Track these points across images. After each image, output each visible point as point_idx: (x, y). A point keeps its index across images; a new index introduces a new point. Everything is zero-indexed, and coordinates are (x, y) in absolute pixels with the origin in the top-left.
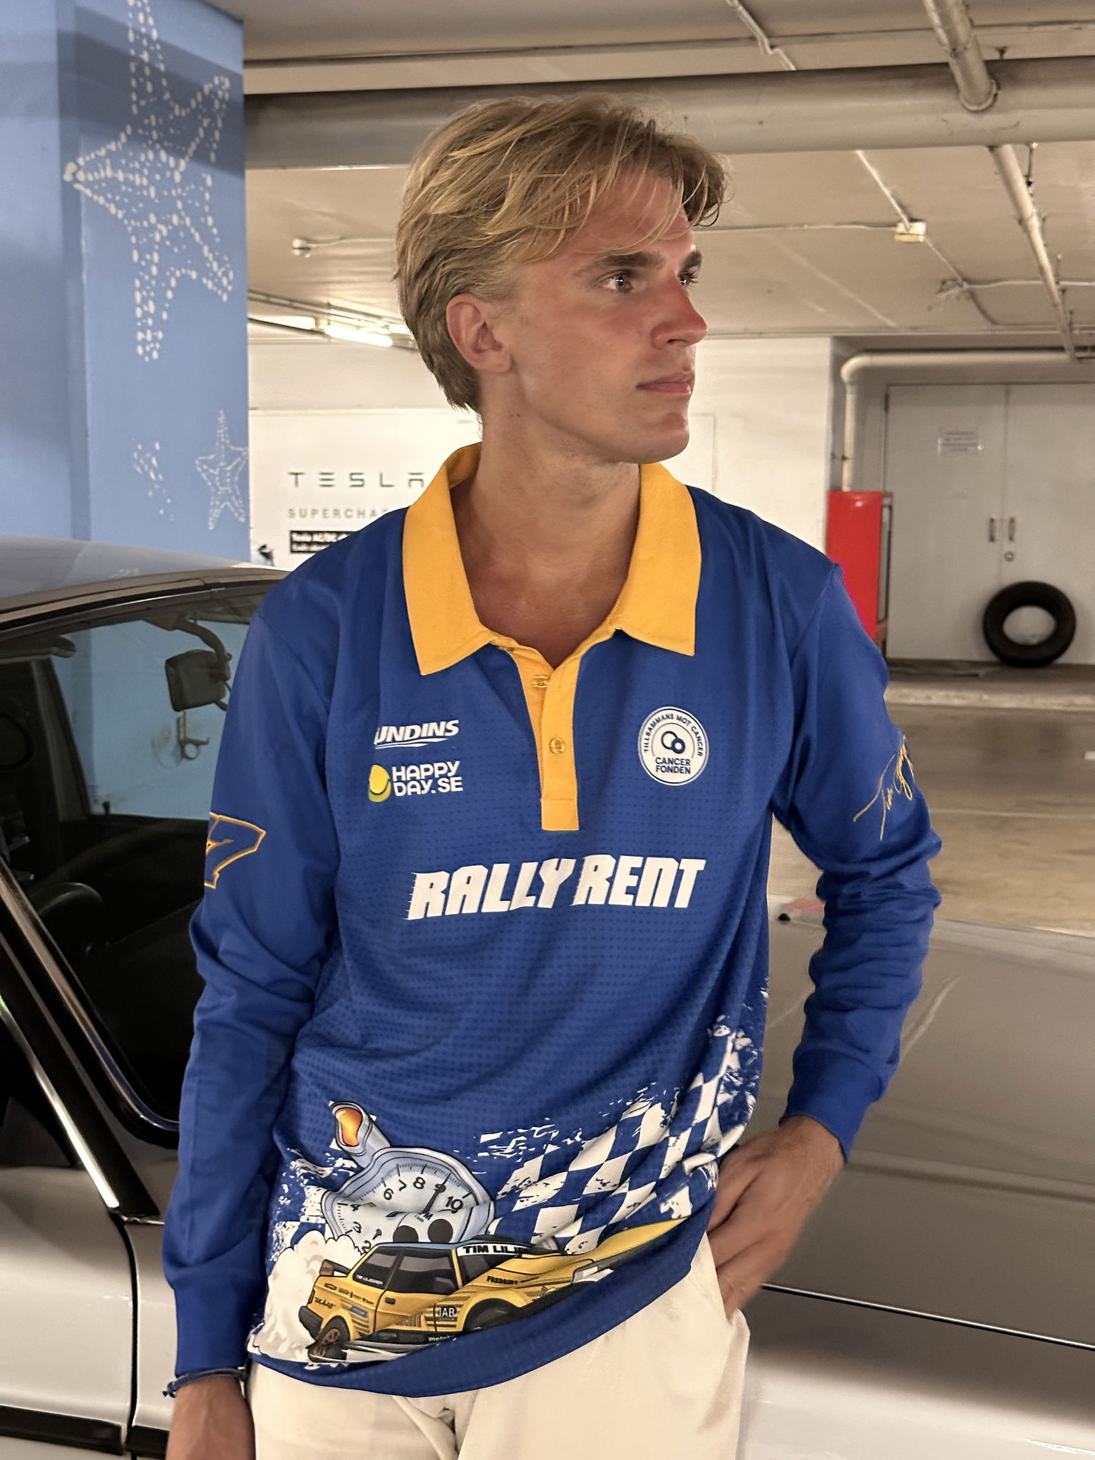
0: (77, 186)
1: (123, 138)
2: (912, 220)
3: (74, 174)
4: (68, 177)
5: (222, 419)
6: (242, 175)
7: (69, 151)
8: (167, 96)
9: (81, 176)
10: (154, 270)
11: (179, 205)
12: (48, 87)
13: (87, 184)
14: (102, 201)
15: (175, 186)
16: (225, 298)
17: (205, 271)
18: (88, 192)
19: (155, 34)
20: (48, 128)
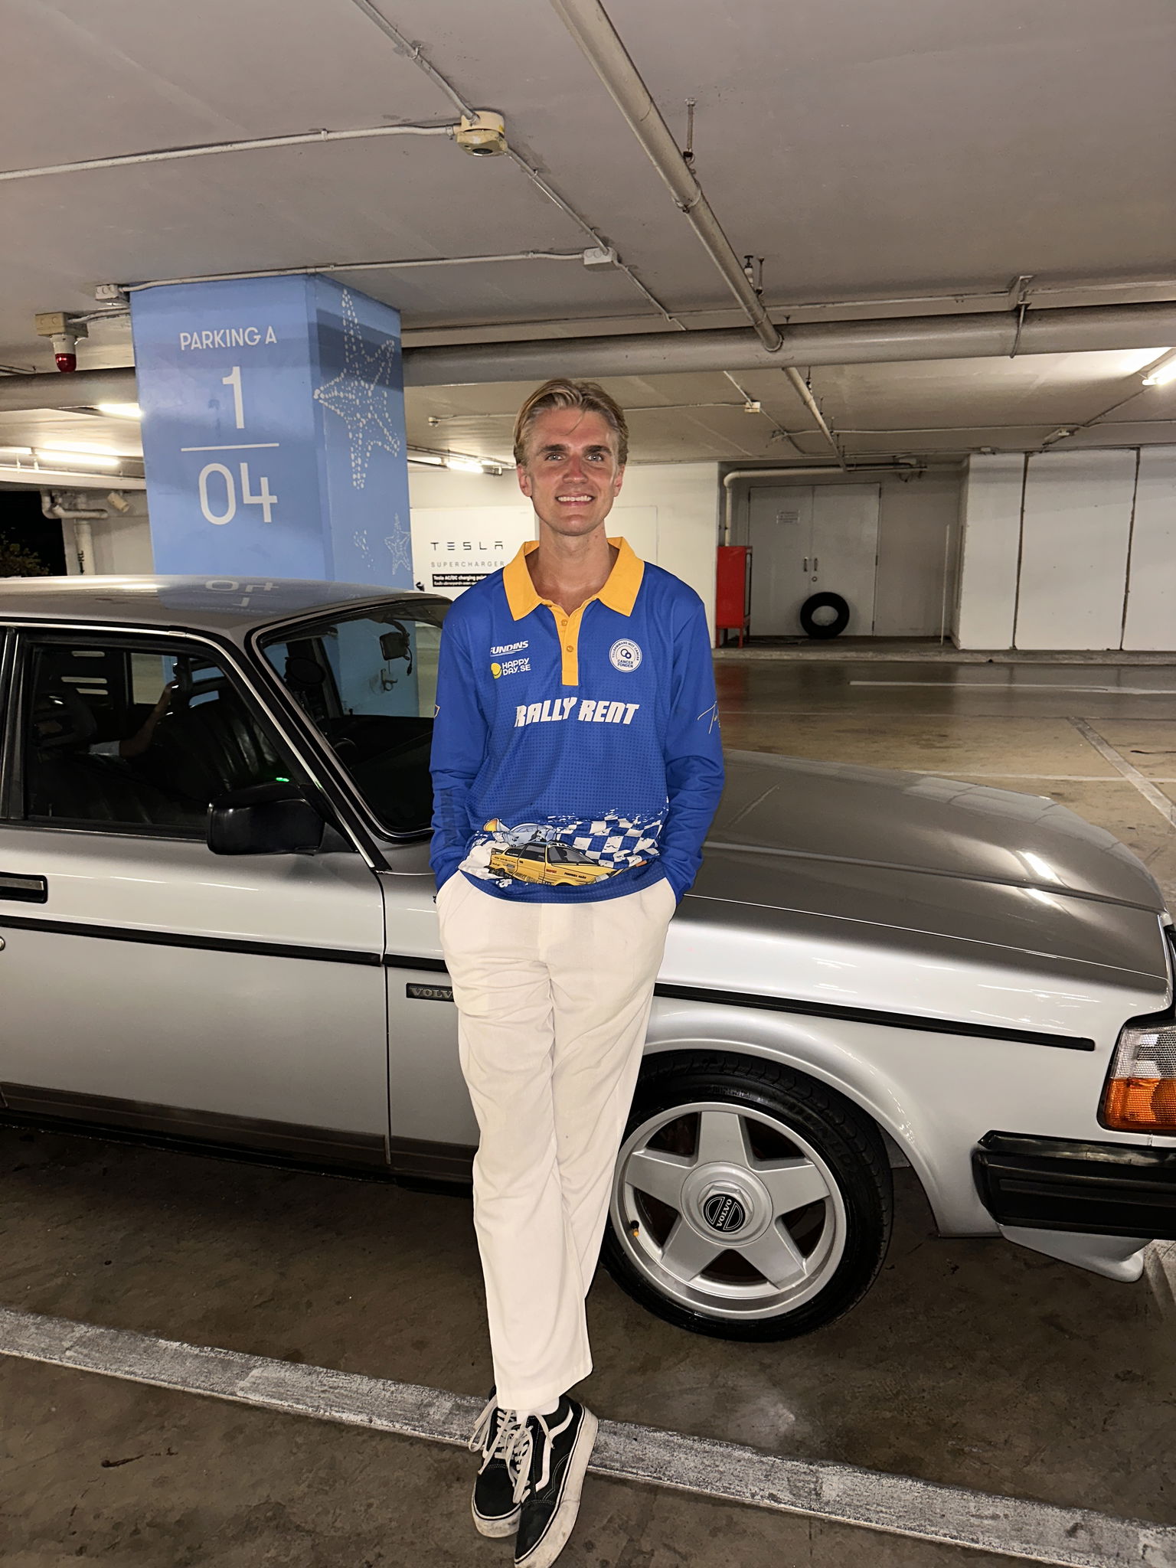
0: (321, 401)
1: (342, 375)
2: (753, 401)
3: (319, 395)
4: (316, 397)
5: (397, 518)
6: (402, 390)
7: (315, 384)
8: (363, 352)
9: (322, 396)
10: (360, 442)
11: (371, 408)
12: (304, 351)
13: (325, 400)
14: (333, 408)
15: (369, 398)
16: (396, 455)
17: (385, 441)
18: (326, 404)
19: (356, 321)
20: (306, 372)
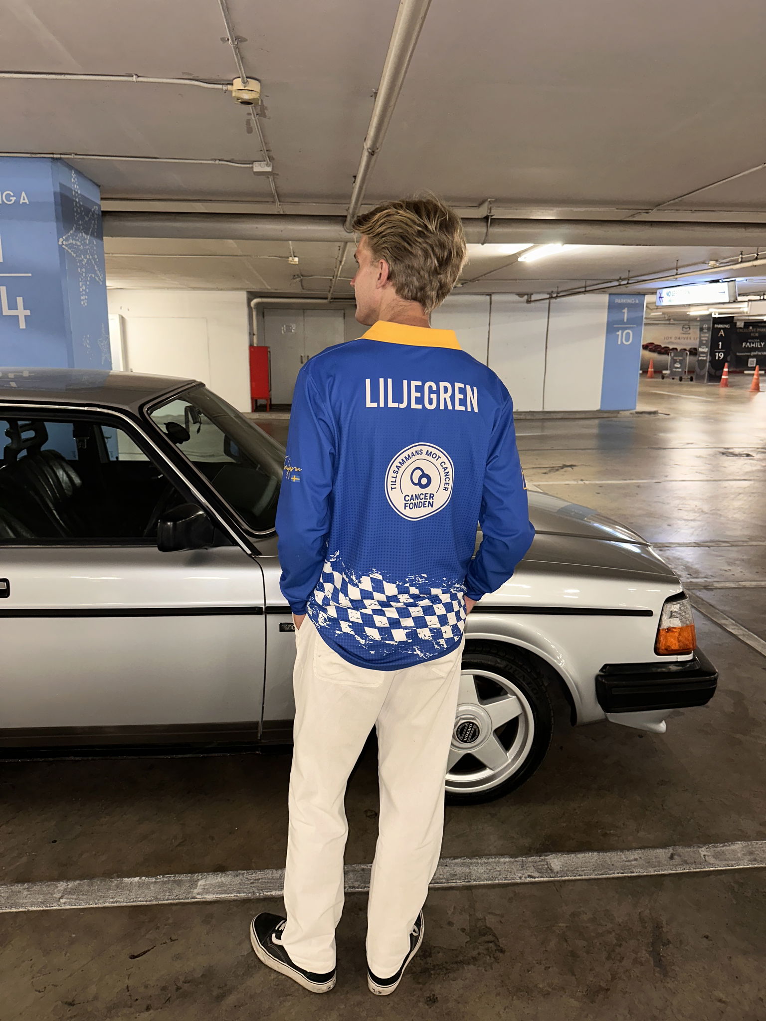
0: (64, 246)
1: (74, 229)
2: (295, 257)
3: (62, 242)
4: (60, 243)
5: (103, 326)
6: (102, 239)
7: (60, 235)
8: (83, 214)
9: (64, 243)
10: (84, 274)
11: (88, 252)
12: (51, 211)
13: (66, 245)
14: (70, 251)
15: (87, 245)
16: (101, 283)
17: (96, 275)
18: (67, 248)
19: (79, 192)
20: (52, 226)
